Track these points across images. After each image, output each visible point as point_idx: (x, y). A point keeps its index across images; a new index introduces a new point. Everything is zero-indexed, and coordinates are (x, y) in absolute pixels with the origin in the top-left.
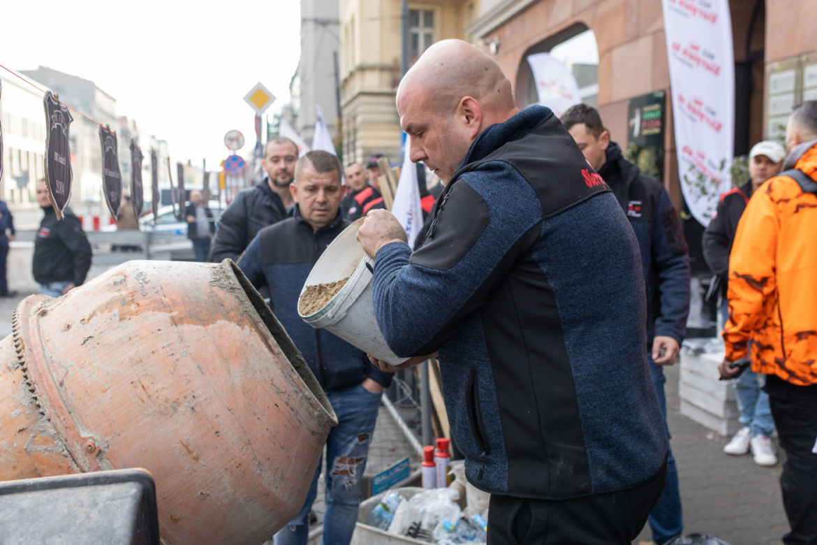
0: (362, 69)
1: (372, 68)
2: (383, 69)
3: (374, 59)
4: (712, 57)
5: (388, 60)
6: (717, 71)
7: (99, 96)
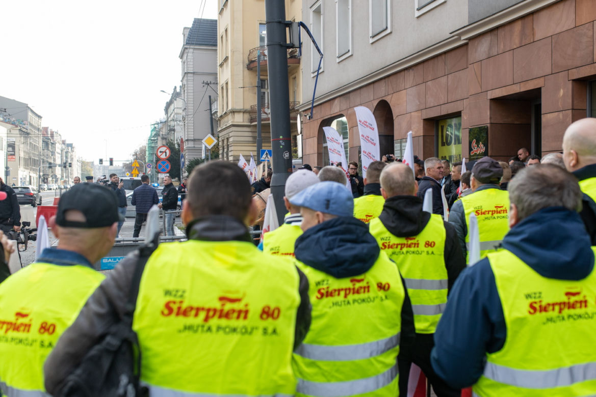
0: (233, 112)
1: (239, 112)
2: (245, 112)
3: (240, 106)
4: (373, 140)
5: (248, 107)
6: (375, 144)
7: (30, 114)
